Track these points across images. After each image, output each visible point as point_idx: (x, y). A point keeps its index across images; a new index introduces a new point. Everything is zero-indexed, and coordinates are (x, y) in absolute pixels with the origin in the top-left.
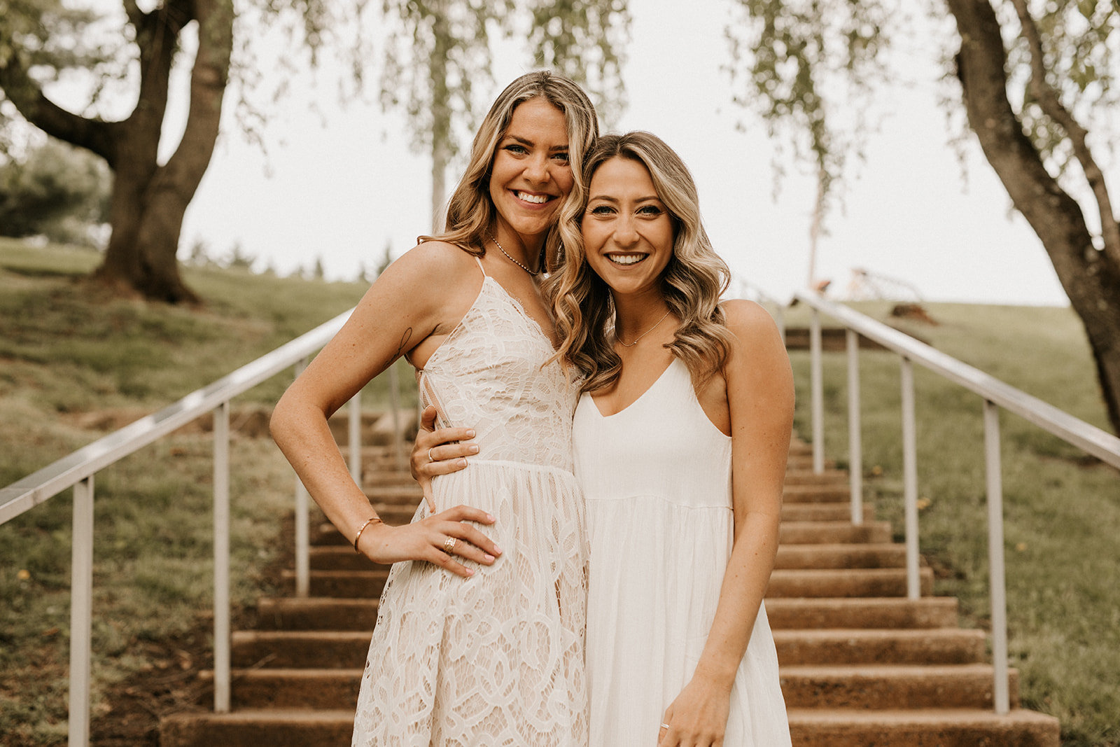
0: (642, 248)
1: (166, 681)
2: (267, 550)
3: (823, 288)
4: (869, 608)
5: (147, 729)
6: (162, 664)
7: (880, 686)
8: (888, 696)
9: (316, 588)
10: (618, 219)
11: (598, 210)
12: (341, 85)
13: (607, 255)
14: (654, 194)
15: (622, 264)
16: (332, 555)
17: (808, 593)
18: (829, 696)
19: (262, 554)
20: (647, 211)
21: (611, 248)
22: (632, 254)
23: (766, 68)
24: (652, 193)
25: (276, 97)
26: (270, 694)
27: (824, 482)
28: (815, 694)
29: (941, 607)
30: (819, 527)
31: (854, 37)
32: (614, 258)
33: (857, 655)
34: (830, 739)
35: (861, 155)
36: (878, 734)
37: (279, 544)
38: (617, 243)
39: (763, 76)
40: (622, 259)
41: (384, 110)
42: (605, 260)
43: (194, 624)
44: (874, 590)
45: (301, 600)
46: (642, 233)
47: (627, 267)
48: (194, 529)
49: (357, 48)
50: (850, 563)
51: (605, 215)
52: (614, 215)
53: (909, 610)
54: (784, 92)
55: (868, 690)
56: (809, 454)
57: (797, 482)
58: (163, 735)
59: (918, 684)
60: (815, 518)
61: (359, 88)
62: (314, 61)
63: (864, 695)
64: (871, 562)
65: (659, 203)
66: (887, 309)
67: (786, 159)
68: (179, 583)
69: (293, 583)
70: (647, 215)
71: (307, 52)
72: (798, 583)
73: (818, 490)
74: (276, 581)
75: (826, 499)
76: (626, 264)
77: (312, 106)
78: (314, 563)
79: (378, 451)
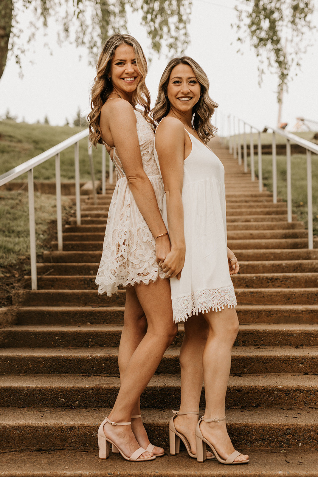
0: (191, 95)
1: (10, 281)
2: (43, 234)
3: (284, 127)
4: (292, 252)
5: (6, 296)
6: (8, 275)
7: (294, 279)
8: (297, 283)
9: (65, 248)
10: (182, 85)
11: (175, 82)
12: (59, 35)
13: (178, 98)
14: (194, 76)
15: (184, 101)
16: (71, 236)
17: (267, 247)
18: (273, 283)
19: (41, 236)
20: (192, 82)
21: (180, 95)
22: (187, 97)
24: (193, 76)
25: (29, 41)
26: (52, 284)
27: (278, 206)
28: (268, 282)
30: (274, 223)
31: (295, 8)
32: (181, 99)
33: (286, 269)
34: (273, 296)
35: (298, 64)
36: (292, 295)
37: (48, 232)
38: (183, 93)
39: (254, 28)
40: (184, 99)
41: (77, 46)
42: (177, 100)
43: (18, 261)
44: (295, 246)
45: (60, 252)
46: (191, 90)
47: (186, 102)
48: (13, 226)
49: (66, 18)
50: (286, 236)
51: (177, 84)
52: (181, 84)
53: (308, 253)
54: (263, 35)
55: (289, 281)
56: (271, 196)
57: (265, 207)
58: (13, 297)
59: (309, 278)
60: (272, 220)
61: (68, 36)
62: (45, 24)
63: (287, 283)
64: (295, 236)
65: (196, 79)
66: (312, 136)
67: (265, 66)
68: (10, 246)
69: (56, 246)
70: (191, 84)
71: (42, 19)
72: (264, 244)
73: (274, 209)
74: (48, 246)
75: (277, 213)
76: (185, 101)
77: (46, 45)
78: (65, 239)
79: (86, 197)
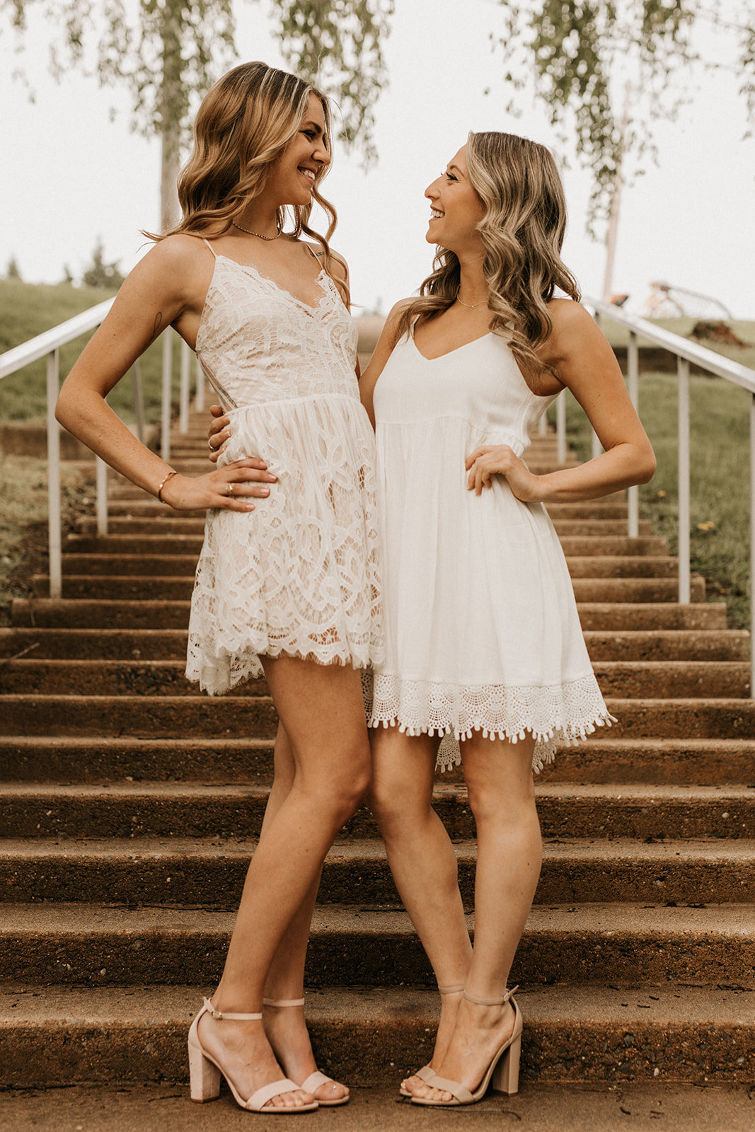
2: (9, 556)
3: (620, 302)
4: (638, 612)
7: (643, 677)
8: (651, 686)
9: (68, 590)
12: (53, 51)
16: (83, 561)
19: (6, 561)
26: (34, 679)
29: (710, 611)
30: (595, 539)
31: (651, 6)
33: (624, 652)
37: (23, 551)
39: (546, 51)
41: (103, 82)
44: (646, 596)
45: (55, 600)
49: (74, 7)
50: (623, 572)
53: (678, 614)
55: (630, 680)
59: (680, 673)
60: (590, 531)
61: (78, 56)
62: (18, 22)
63: (626, 685)
64: (645, 571)
66: (689, 328)
69: (45, 586)
73: (596, 506)
74: (25, 586)
75: (603, 515)
77: (17, 74)
78: (66, 568)
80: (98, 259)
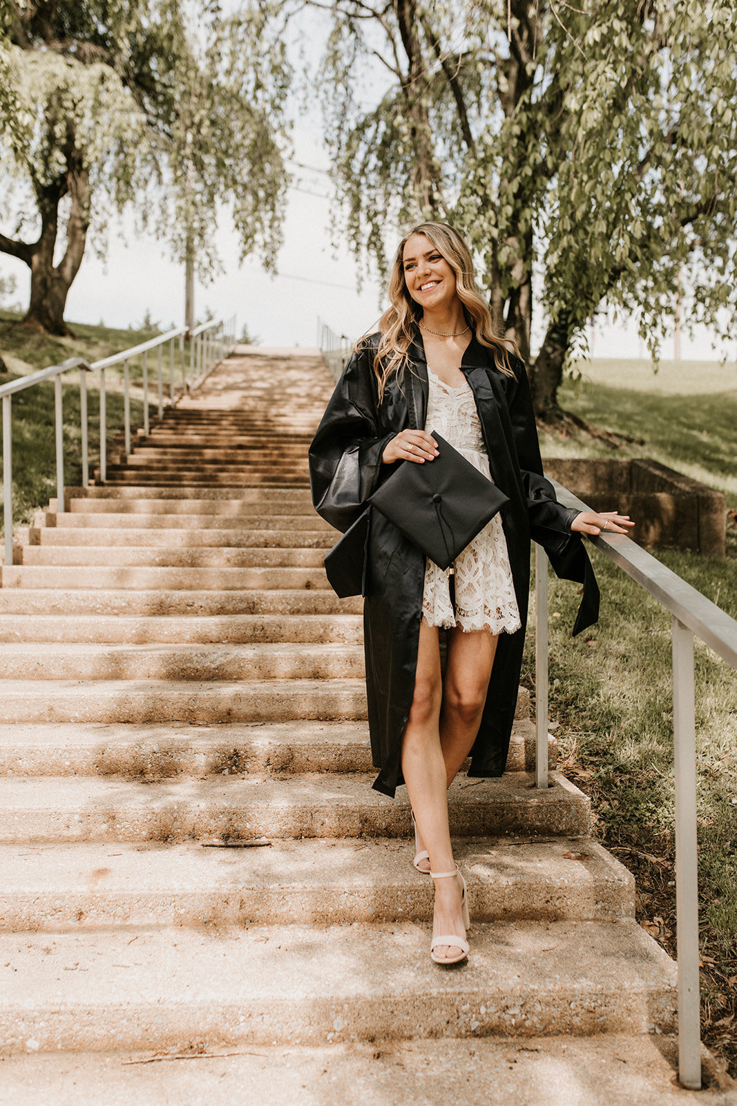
12: (136, 224)
23: (354, 227)
41: (157, 238)
61: (146, 226)
80: (147, 321)
